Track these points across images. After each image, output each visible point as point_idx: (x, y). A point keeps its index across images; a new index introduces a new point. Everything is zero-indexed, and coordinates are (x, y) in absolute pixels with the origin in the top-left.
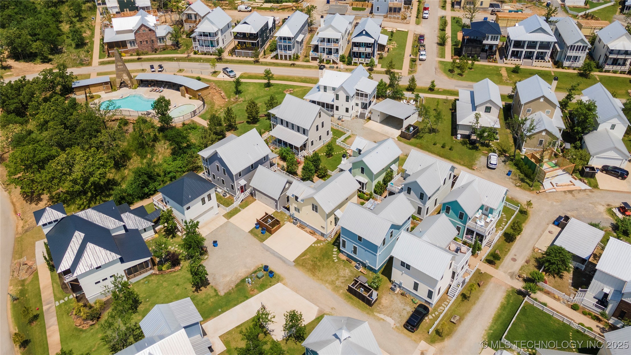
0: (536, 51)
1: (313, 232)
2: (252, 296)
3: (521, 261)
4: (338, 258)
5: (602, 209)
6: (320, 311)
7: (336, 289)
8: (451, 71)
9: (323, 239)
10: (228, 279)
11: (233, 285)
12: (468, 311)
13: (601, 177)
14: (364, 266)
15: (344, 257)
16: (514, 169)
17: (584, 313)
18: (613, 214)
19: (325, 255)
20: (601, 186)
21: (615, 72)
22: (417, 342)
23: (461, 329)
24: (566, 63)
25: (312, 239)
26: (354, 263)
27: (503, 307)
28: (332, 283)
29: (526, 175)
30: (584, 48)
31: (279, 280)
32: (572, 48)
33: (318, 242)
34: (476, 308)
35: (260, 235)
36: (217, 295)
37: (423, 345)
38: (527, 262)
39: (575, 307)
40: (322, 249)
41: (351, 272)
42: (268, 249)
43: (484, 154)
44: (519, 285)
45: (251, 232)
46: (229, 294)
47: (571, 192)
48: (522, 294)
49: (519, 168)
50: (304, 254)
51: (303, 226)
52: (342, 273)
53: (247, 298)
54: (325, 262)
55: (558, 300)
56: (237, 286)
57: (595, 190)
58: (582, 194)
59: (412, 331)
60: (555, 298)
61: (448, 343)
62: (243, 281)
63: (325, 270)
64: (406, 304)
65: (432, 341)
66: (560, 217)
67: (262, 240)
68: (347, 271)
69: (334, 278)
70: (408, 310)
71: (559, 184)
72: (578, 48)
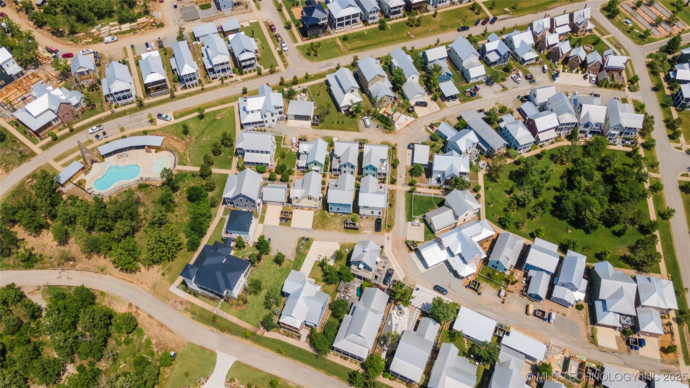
0: (351, 20)
1: (310, 209)
2: (307, 254)
3: (404, 177)
4: (330, 216)
5: (423, 130)
6: (340, 244)
7: (339, 230)
8: (309, 54)
9: (317, 210)
10: (290, 252)
11: (295, 254)
12: (395, 211)
13: (417, 109)
14: (345, 213)
15: (332, 214)
16: (379, 123)
17: (434, 188)
18: (428, 131)
19: (324, 217)
20: (419, 116)
21: (396, 18)
22: (383, 235)
23: (396, 220)
24: (370, 22)
25: (312, 213)
26: (339, 214)
27: (406, 202)
28: (336, 228)
29: (385, 124)
30: (377, 11)
31: (313, 240)
32: (371, 12)
33: (315, 212)
34: (397, 208)
35: (286, 223)
36: (291, 262)
37: (386, 234)
38: (406, 175)
39: (430, 188)
40: (320, 215)
41: (340, 219)
42: (296, 229)
43: (360, 119)
44: (409, 188)
45: (280, 224)
46: (296, 259)
47: (408, 125)
48: (411, 192)
49: (380, 121)
50: (314, 222)
51: (302, 208)
52: (336, 222)
53: (306, 256)
54: (326, 221)
55: (423, 187)
56: (297, 253)
57: (417, 119)
58: (413, 124)
59: (380, 231)
60: (422, 187)
61: (394, 228)
62: (298, 249)
63: (328, 224)
64: (371, 221)
65: (388, 231)
66: (410, 144)
67: (289, 225)
68: (338, 219)
69: (334, 226)
70: (373, 223)
71: (402, 122)
72: (374, 12)
